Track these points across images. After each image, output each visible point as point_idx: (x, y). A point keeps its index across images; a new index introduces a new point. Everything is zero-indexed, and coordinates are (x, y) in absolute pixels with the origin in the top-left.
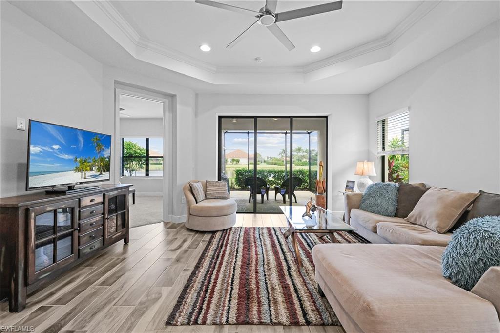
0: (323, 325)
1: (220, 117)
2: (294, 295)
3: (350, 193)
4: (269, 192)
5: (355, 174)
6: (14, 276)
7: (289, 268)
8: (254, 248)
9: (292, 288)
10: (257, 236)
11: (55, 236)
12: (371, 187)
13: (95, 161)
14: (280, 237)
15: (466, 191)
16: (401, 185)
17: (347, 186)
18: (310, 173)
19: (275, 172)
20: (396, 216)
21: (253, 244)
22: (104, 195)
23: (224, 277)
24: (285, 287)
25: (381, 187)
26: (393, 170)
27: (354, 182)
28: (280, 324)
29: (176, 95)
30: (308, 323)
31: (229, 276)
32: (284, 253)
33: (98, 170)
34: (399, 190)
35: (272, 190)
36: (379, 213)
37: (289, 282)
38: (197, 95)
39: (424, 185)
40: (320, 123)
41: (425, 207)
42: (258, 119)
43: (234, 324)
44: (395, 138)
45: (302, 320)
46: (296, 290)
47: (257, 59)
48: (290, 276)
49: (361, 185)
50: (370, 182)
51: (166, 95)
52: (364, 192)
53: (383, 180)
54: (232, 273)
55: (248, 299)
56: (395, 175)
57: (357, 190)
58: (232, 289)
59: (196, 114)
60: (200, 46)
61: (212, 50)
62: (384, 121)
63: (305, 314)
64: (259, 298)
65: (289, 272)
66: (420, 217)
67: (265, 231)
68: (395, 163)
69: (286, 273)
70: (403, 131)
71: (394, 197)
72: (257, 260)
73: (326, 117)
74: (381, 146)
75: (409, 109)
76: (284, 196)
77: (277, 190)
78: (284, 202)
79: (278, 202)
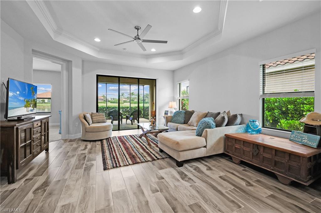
0: (163, 158)
1: (97, 76)
2: (151, 154)
3: (167, 116)
4: (123, 120)
5: (169, 108)
6: (11, 164)
7: (146, 147)
8: (127, 143)
9: (150, 152)
10: (126, 139)
11: (26, 143)
12: (175, 112)
13: (32, 101)
14: (137, 138)
15: (204, 112)
16: (186, 111)
17: (165, 113)
18: (144, 108)
19: (124, 108)
20: (184, 124)
21: (126, 142)
22: (41, 122)
23: (120, 154)
24: (147, 153)
25: (179, 112)
26: (183, 105)
27: (168, 111)
28: (149, 161)
29: (72, 61)
30: (158, 159)
31: (122, 153)
32: (142, 143)
33: (33, 107)
34: (185, 113)
35: (124, 118)
36: (178, 123)
37: (148, 151)
38: (83, 61)
39: (193, 111)
40: (152, 83)
41: (193, 119)
42: (120, 78)
43: (132, 164)
44: (184, 90)
45: (156, 159)
46: (151, 152)
47: (124, 49)
48: (148, 149)
49: (171, 112)
50: (174, 111)
51: (64, 60)
52: (172, 115)
53: (180, 110)
54: (122, 152)
55: (134, 158)
56: (184, 108)
57: (169, 115)
58: (126, 156)
59: (83, 73)
60: (94, 39)
61: (101, 41)
62: (180, 84)
63: (156, 157)
64: (138, 157)
65: (147, 148)
66: (192, 123)
67: (129, 137)
68: (184, 102)
69: (145, 148)
70: (187, 87)
71: (183, 116)
72: (131, 147)
73: (156, 80)
74: (178, 95)
75: (189, 80)
76: (132, 121)
77: (127, 118)
78: (132, 124)
79: (128, 124)
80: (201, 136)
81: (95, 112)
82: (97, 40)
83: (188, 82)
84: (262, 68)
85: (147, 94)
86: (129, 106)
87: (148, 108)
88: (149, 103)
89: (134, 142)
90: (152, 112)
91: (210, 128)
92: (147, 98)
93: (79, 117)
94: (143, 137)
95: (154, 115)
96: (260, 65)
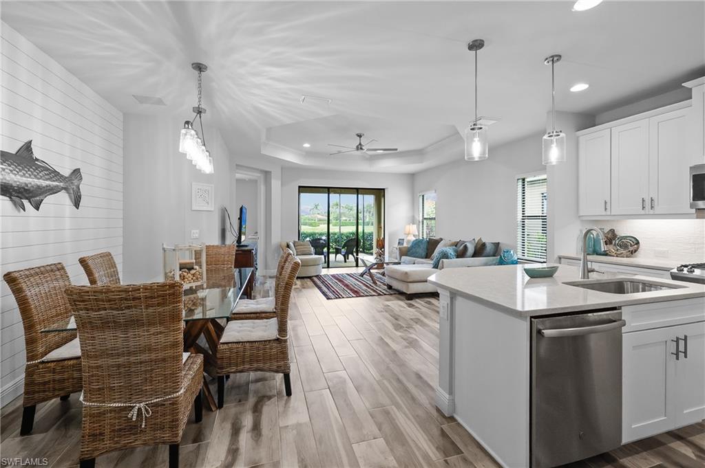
0: (392, 294)
1: (300, 187)
3: (401, 247)
5: (404, 234)
9: (375, 289)
10: (342, 277)
12: (415, 241)
14: (357, 276)
16: (431, 239)
17: (399, 243)
18: (363, 235)
20: (426, 258)
21: (343, 280)
24: (372, 289)
25: (419, 241)
27: (403, 239)
28: (374, 295)
29: (271, 172)
31: (341, 289)
32: (364, 281)
34: (428, 242)
35: (333, 253)
38: (282, 169)
39: (441, 239)
40: (379, 193)
42: (331, 189)
43: (356, 297)
45: (383, 294)
46: (377, 289)
49: (408, 241)
50: (414, 239)
52: (409, 245)
55: (356, 292)
57: (405, 245)
58: (346, 291)
59: (282, 185)
60: (303, 145)
61: (311, 146)
62: (423, 196)
64: (361, 292)
65: (371, 286)
67: (345, 275)
69: (369, 286)
71: (425, 247)
72: (351, 284)
73: (384, 189)
74: (421, 214)
75: (435, 191)
76: (344, 256)
77: (337, 252)
78: (345, 261)
79: (338, 262)
80: (437, 268)
81: (297, 240)
82: (307, 145)
83: (435, 194)
84: (521, 183)
85: (369, 206)
86: (338, 231)
87: (371, 234)
88: (372, 224)
89: (354, 280)
90: (378, 241)
91: (447, 258)
92: (368, 213)
93: (281, 246)
94: (365, 276)
95: (381, 245)
96: (518, 180)
